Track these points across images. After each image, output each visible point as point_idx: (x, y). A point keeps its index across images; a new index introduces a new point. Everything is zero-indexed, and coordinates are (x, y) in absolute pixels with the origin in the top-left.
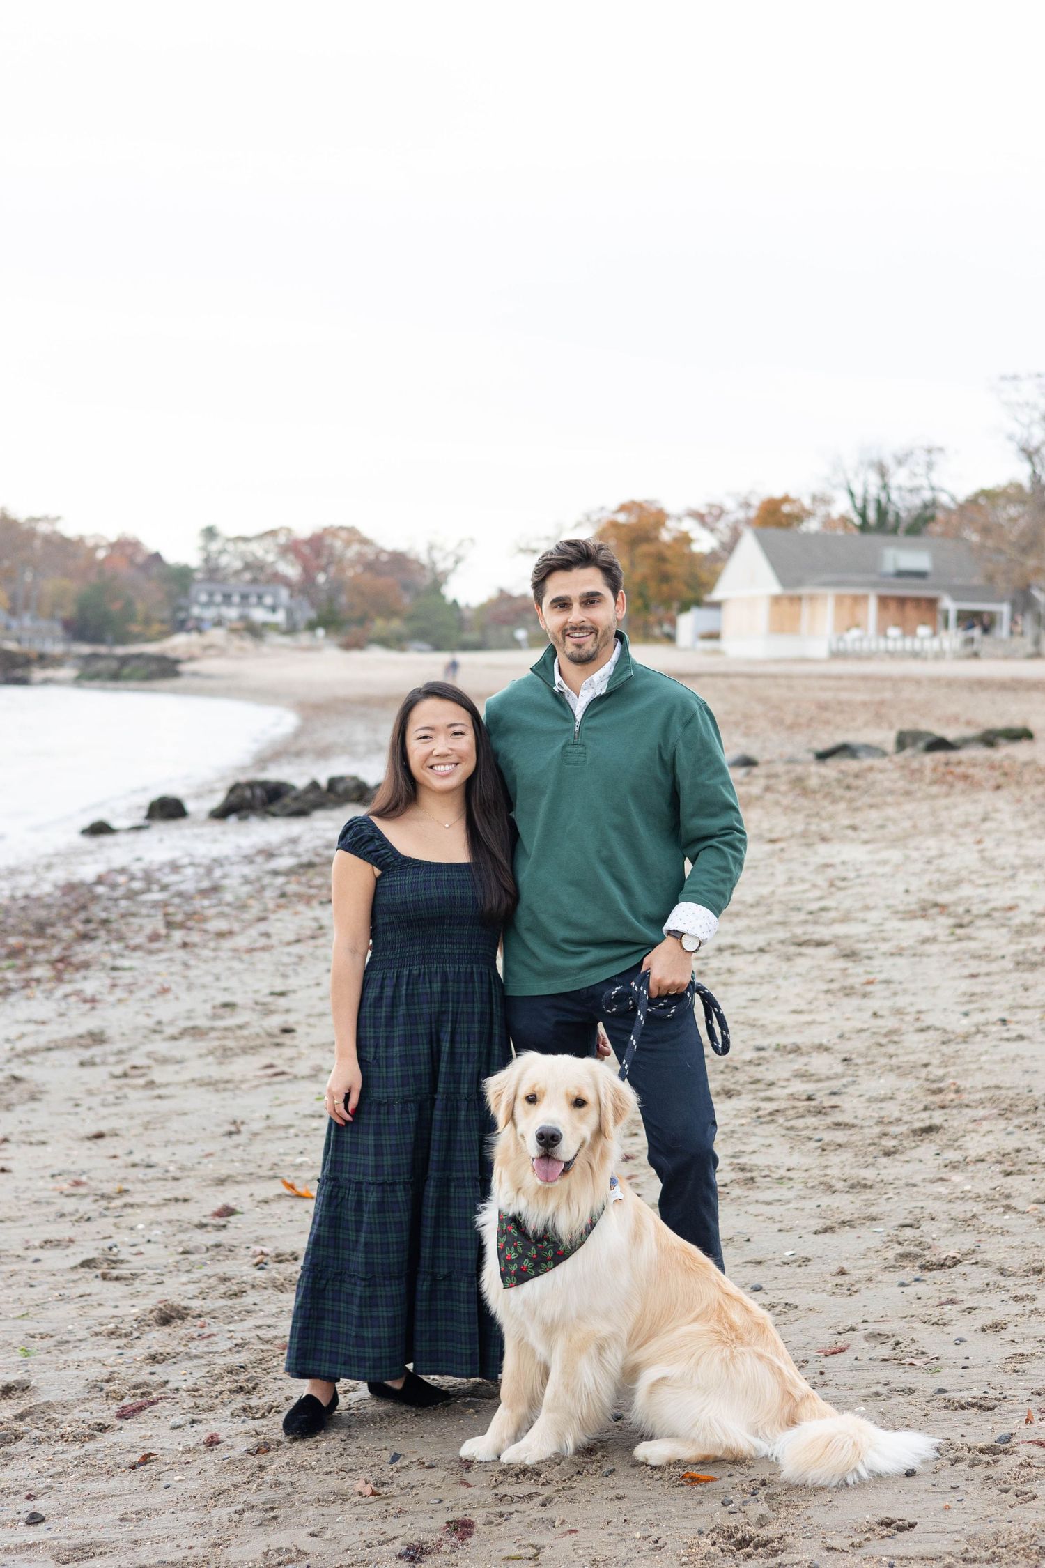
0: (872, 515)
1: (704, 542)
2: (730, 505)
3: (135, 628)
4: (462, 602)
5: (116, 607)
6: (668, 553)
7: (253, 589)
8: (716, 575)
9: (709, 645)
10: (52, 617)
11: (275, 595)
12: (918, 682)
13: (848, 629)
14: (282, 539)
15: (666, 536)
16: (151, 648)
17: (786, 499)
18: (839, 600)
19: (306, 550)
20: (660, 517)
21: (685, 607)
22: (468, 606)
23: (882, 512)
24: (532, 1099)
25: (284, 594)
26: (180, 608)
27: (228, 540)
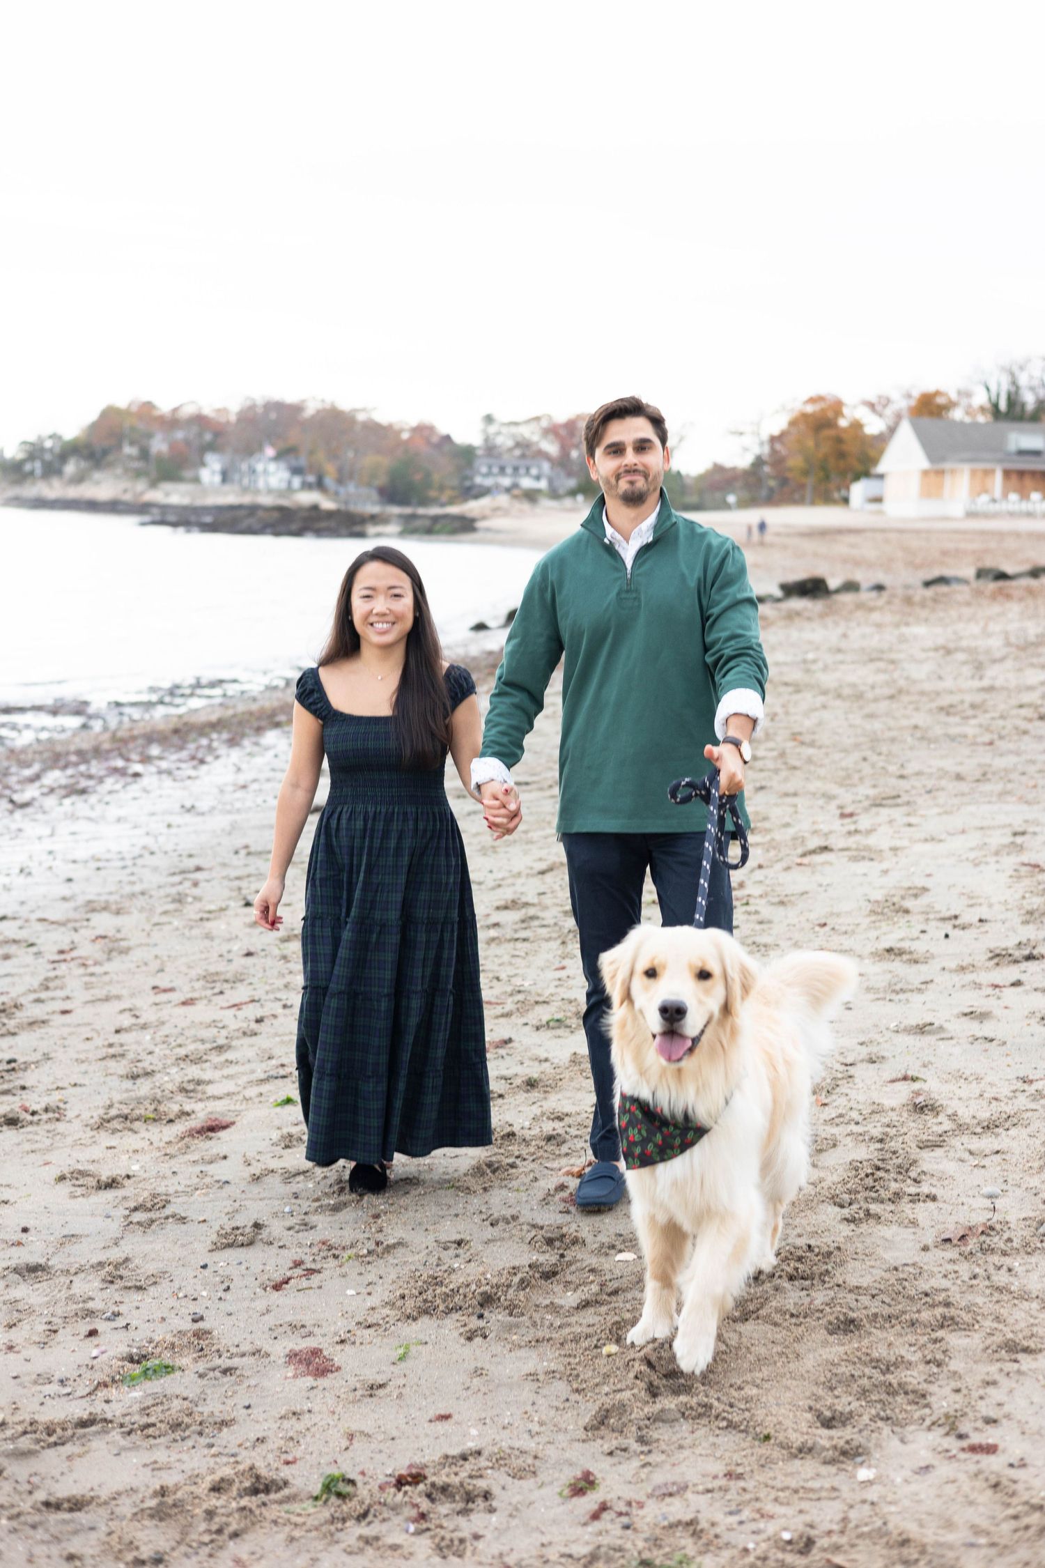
0: (1003, 406)
1: (874, 426)
2: (895, 396)
3: (433, 493)
4: (683, 472)
5: (418, 477)
6: (844, 436)
7: (522, 463)
8: (881, 452)
9: (874, 507)
10: (369, 485)
11: (539, 467)
12: (1017, 535)
13: (979, 494)
14: (544, 423)
15: (843, 423)
16: (454, 510)
17: (937, 393)
18: (973, 473)
19: (563, 432)
20: (837, 407)
21: (857, 478)
22: (688, 476)
23: (1013, 401)
24: (651, 973)
25: (546, 466)
26: (465, 478)
27: (504, 424)
